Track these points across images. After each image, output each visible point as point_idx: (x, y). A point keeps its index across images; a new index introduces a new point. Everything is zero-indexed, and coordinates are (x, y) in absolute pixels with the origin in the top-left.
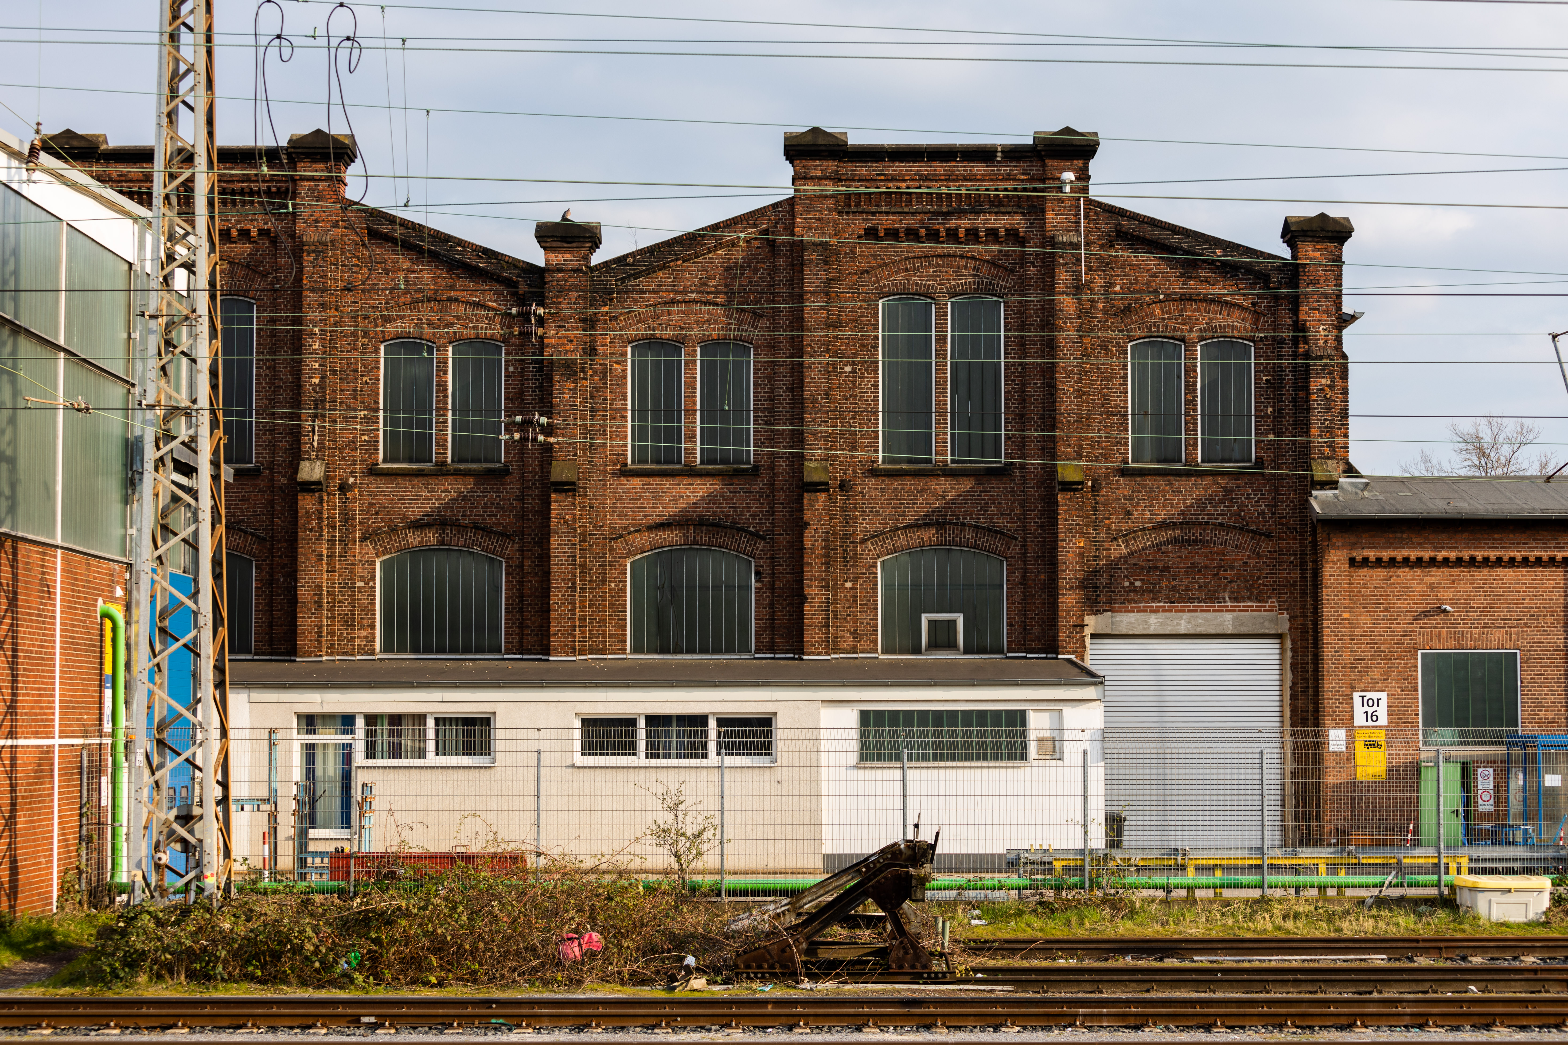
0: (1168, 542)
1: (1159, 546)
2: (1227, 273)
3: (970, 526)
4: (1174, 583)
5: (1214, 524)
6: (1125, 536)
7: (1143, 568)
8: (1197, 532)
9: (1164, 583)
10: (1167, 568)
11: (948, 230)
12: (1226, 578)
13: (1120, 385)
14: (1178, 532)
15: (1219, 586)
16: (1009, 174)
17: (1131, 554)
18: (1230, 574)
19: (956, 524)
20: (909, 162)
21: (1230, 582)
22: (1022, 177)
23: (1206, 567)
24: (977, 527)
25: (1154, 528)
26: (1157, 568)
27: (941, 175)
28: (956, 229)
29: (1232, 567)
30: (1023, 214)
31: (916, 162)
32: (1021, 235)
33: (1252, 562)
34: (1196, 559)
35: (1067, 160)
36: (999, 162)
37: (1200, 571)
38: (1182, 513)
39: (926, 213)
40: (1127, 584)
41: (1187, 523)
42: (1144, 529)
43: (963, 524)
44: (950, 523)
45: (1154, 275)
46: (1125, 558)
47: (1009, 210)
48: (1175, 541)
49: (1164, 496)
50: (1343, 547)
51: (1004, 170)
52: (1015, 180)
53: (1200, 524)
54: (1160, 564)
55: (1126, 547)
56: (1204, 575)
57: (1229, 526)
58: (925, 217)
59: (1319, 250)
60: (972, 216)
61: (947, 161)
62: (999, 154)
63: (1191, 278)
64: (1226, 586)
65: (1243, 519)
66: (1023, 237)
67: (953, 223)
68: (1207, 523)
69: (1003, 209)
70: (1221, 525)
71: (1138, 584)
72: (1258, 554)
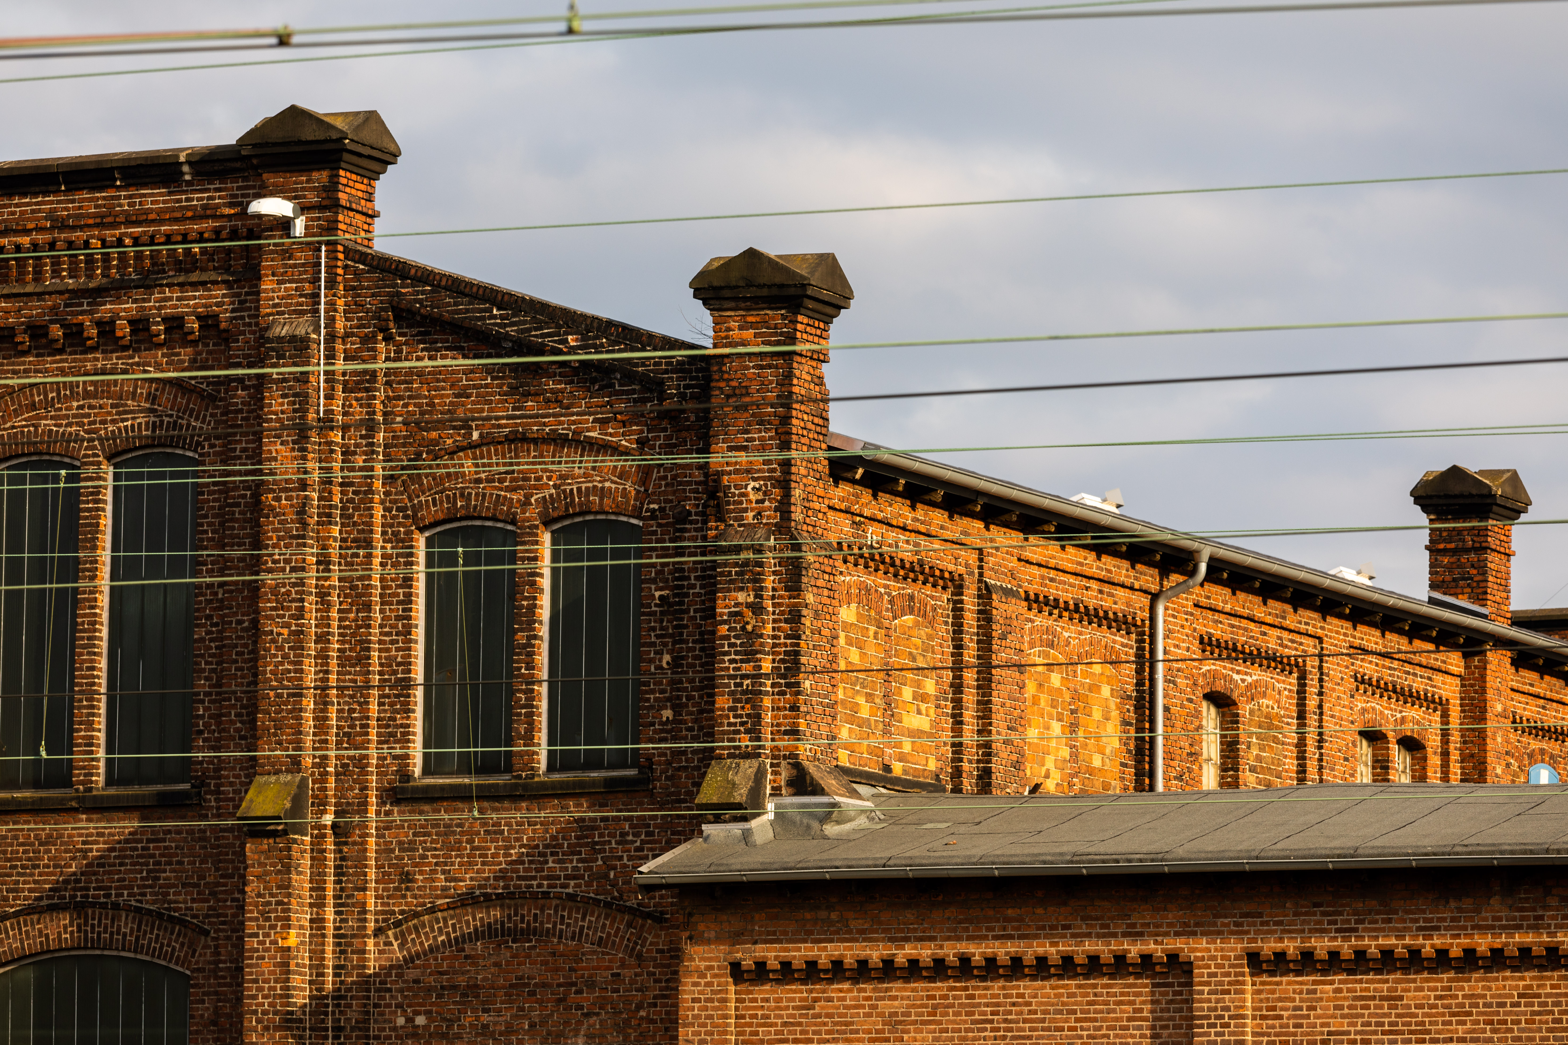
0: (477, 935)
1: (459, 943)
2: (593, 381)
3: (129, 909)
4: (485, 1018)
5: (558, 896)
6: (398, 923)
7: (429, 990)
8: (529, 912)
9: (468, 1019)
10: (473, 988)
11: (99, 324)
12: (580, 1007)
13: (398, 618)
14: (496, 913)
15: (567, 1023)
16: (205, 207)
17: (410, 960)
18: (587, 998)
19: (104, 906)
20: (35, 194)
21: (587, 1015)
22: (227, 211)
23: (544, 985)
24: (138, 910)
25: (449, 907)
26: (454, 987)
27: (89, 216)
28: (112, 322)
29: (591, 985)
30: (228, 284)
31: (46, 193)
32: (223, 325)
33: (627, 973)
34: (526, 969)
35: (301, 171)
36: (189, 184)
37: (532, 993)
38: (501, 876)
39: (60, 293)
40: (401, 1021)
41: (511, 896)
42: (432, 910)
43: (116, 906)
44: (93, 905)
45: (463, 394)
46: (397, 969)
47: (204, 277)
48: (488, 933)
49: (470, 841)
50: (718, 940)
51: (197, 199)
52: (214, 217)
53: (534, 896)
54: (462, 981)
55: (401, 946)
56: (540, 1002)
57: (587, 900)
58: (59, 300)
59: (752, 325)
60: (138, 294)
61: (101, 189)
62: (186, 168)
63: (527, 395)
64: (579, 1023)
65: (614, 885)
66: (226, 331)
67: (107, 308)
68: (546, 895)
69: (194, 277)
70: (571, 897)
71: (420, 1020)
72: (639, 956)
